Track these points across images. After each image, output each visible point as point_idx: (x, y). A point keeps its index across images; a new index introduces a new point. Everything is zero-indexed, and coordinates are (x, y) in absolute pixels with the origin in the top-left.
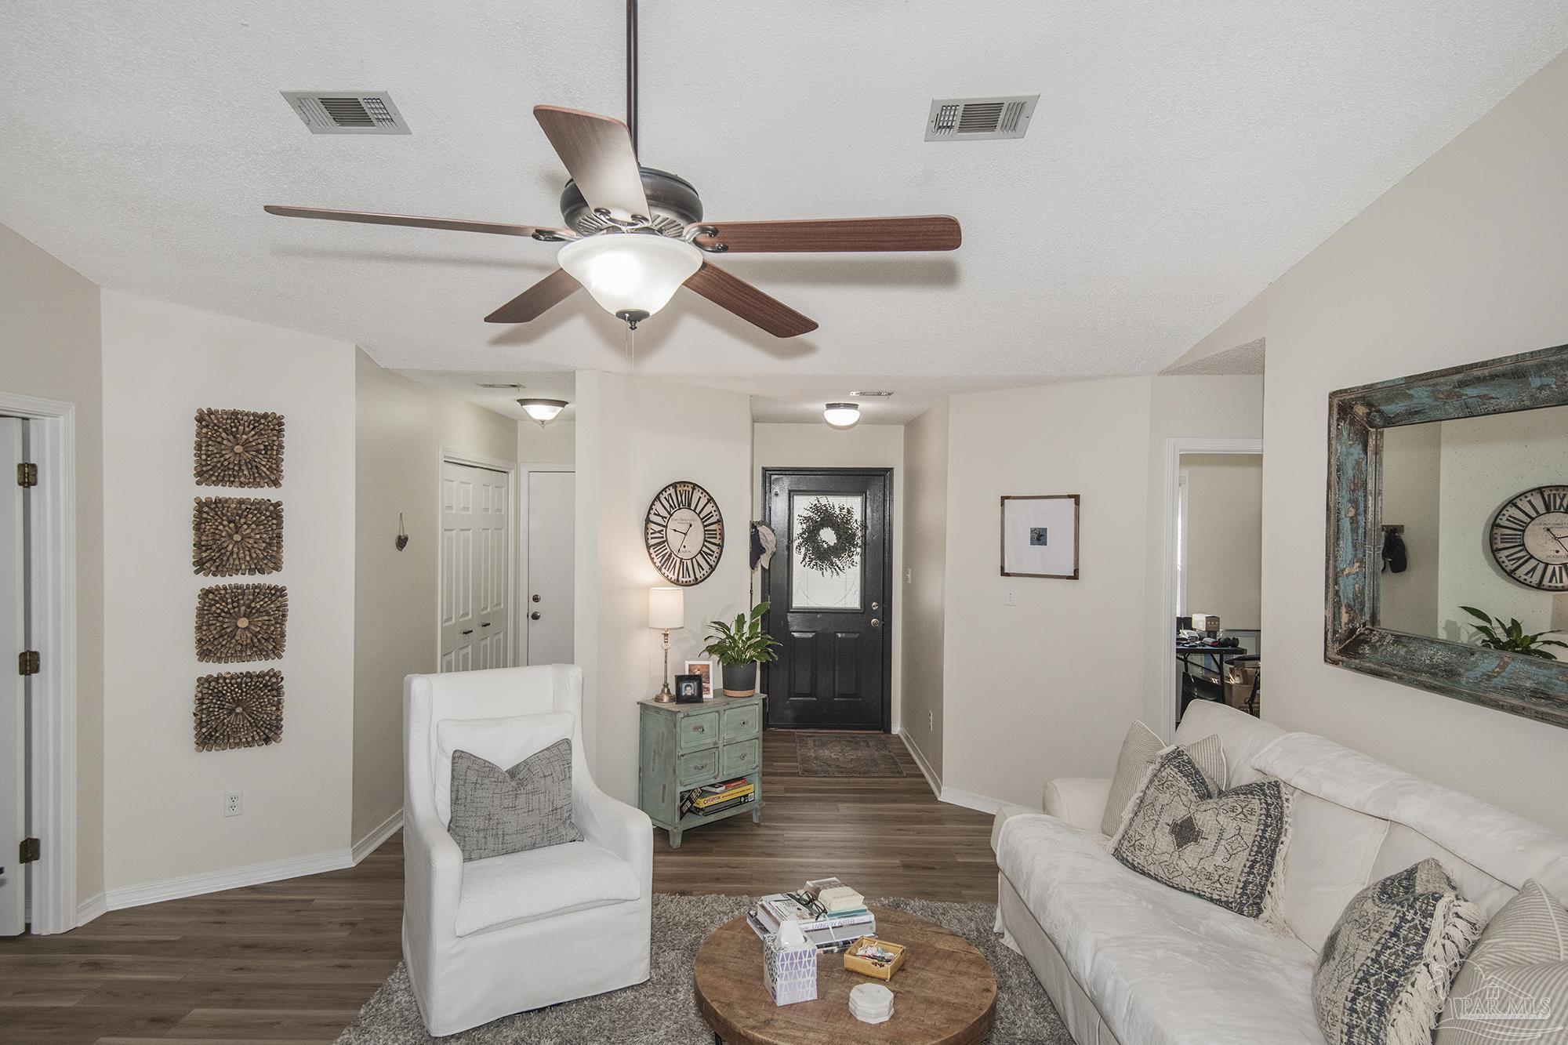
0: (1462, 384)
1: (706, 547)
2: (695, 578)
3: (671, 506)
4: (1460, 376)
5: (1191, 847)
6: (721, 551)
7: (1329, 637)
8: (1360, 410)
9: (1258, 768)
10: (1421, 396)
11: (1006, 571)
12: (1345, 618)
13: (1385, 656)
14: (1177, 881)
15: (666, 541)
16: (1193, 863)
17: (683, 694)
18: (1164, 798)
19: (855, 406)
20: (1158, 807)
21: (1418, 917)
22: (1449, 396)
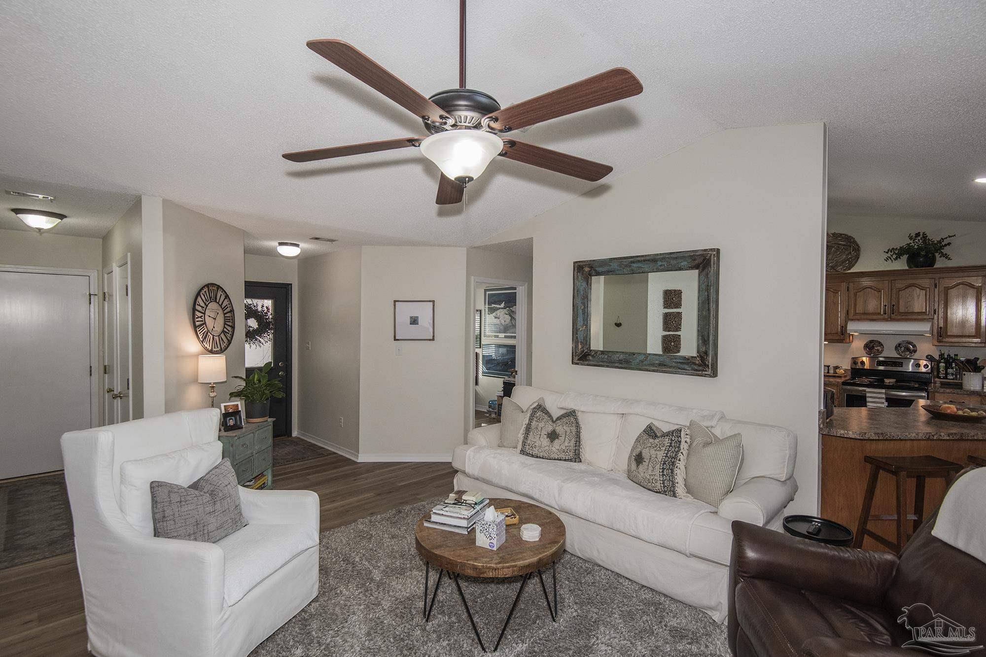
0: (633, 262)
1: (226, 329)
2: (221, 348)
3: (206, 300)
4: (632, 259)
5: (556, 441)
6: (234, 331)
7: (574, 354)
8: (587, 269)
9: (561, 407)
10: (615, 265)
11: (397, 338)
12: (580, 347)
13: (599, 359)
14: (552, 456)
15: (205, 323)
16: (557, 447)
17: (228, 425)
18: (541, 424)
19: (297, 245)
20: (540, 429)
21: (676, 439)
22: (626, 266)
